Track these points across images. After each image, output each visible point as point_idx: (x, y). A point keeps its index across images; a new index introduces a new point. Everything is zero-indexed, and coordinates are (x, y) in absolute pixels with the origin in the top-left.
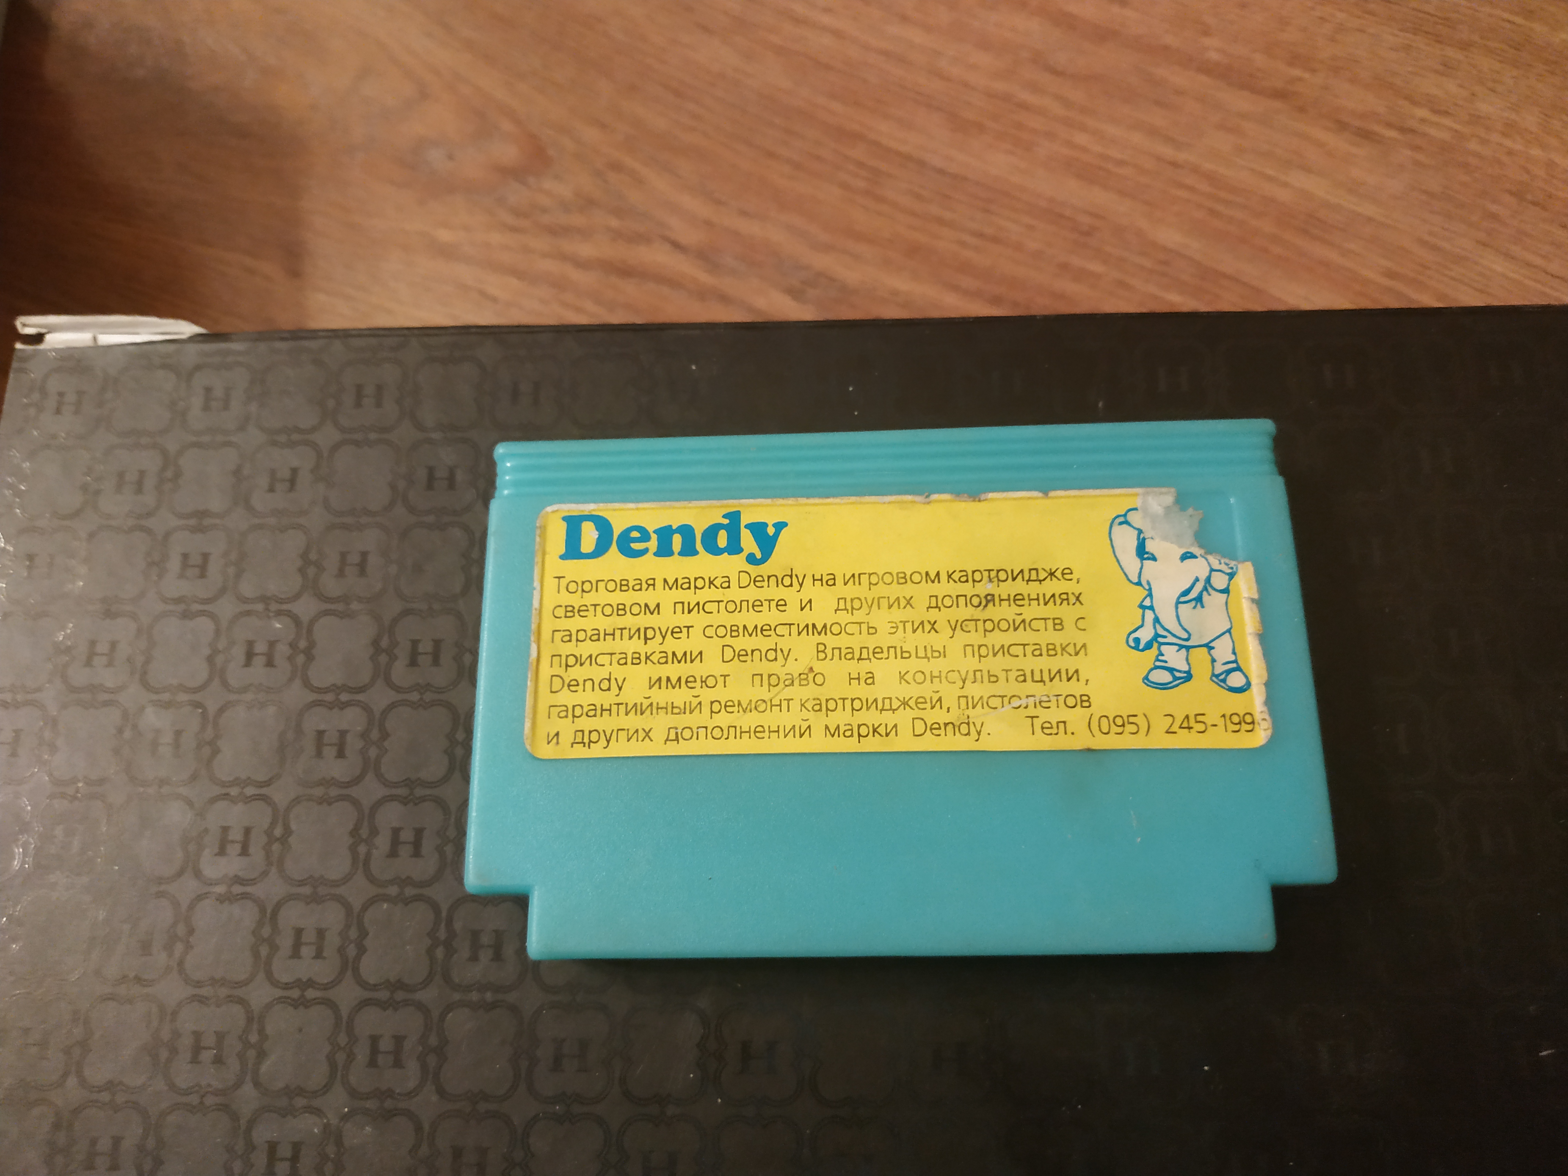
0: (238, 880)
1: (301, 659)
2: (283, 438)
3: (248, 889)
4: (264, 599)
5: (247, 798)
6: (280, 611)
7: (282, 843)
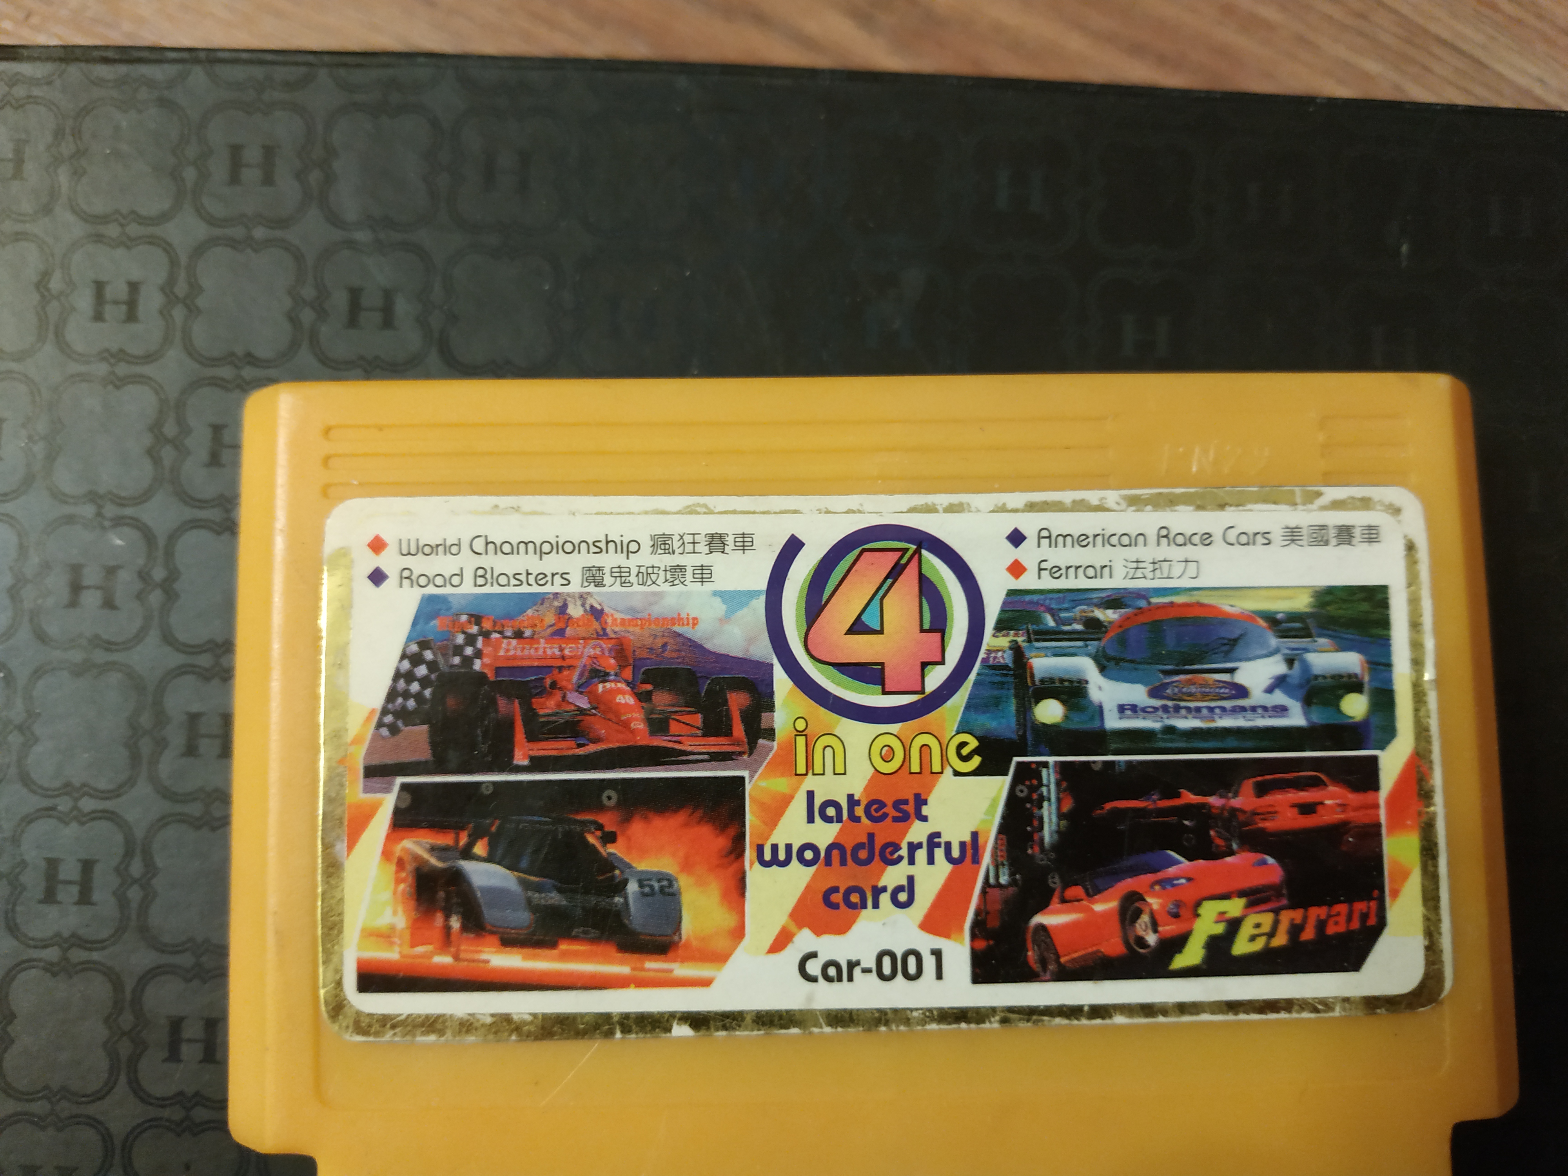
0: (78, 941)
1: (156, 598)
2: (112, 231)
3: (95, 956)
4: (93, 497)
5: (84, 815)
6: (123, 517)
7: (142, 887)
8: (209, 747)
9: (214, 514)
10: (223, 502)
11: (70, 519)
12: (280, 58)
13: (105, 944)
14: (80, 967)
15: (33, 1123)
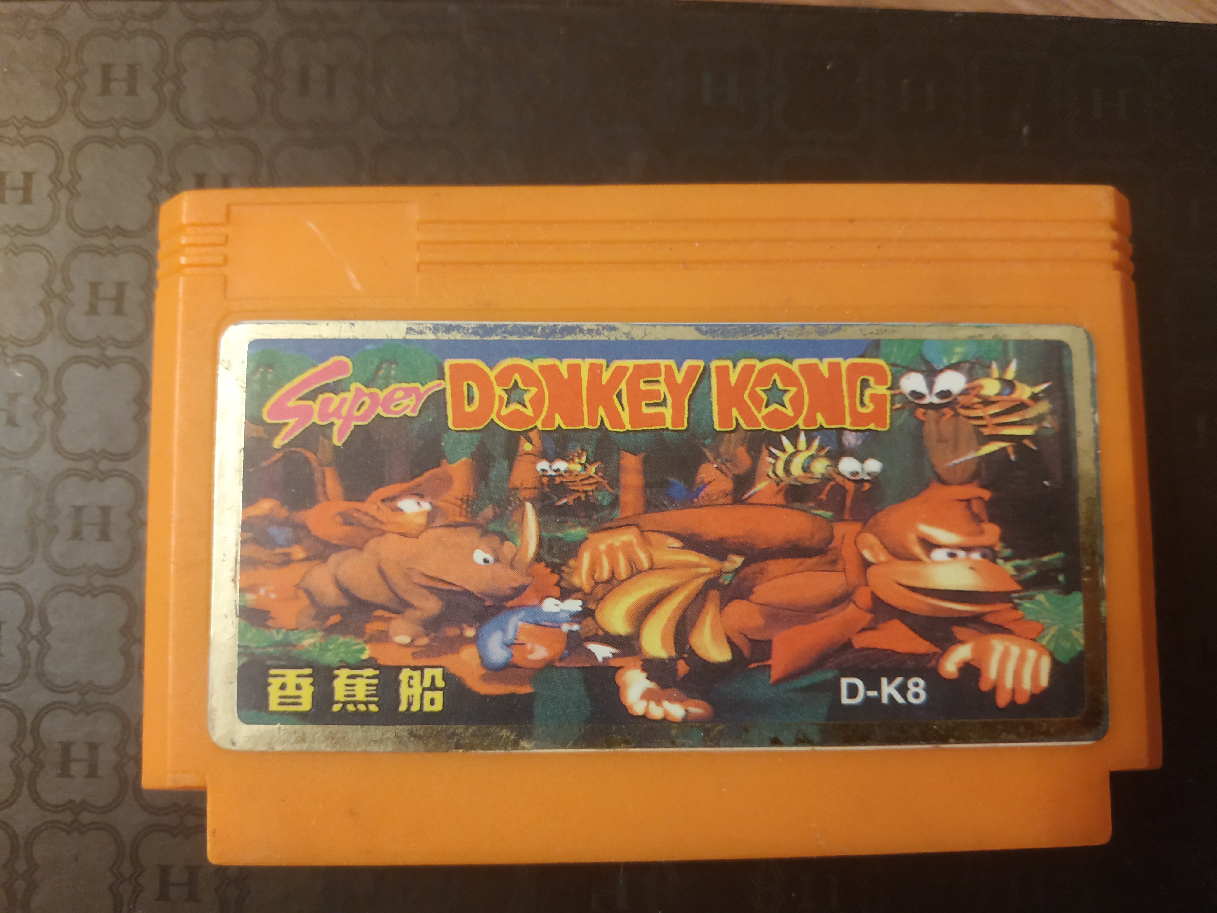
1: (48, 417)
2: (10, 132)
3: (3, 696)
6: (22, 355)
7: (39, 642)
8: (90, 532)
9: (93, 352)
10: (99, 342)
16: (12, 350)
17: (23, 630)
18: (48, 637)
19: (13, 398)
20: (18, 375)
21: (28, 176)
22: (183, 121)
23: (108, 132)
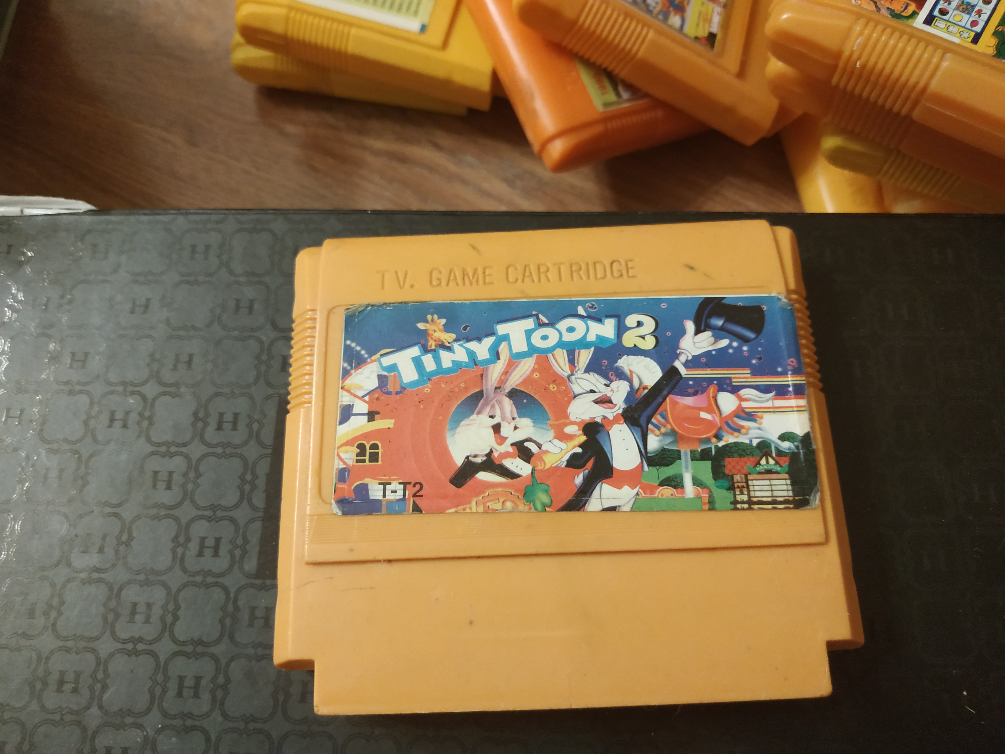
0: (96, 569)
1: (145, 423)
2: (141, 279)
3: (102, 576)
4: (123, 383)
5: (105, 514)
6: (134, 391)
7: (126, 545)
8: (161, 486)
9: (172, 390)
10: (177, 385)
11: (112, 392)
12: (215, 212)
13: (108, 570)
14: (96, 580)
15: (66, 651)
16: (130, 389)
17: (118, 539)
18: (131, 543)
19: (127, 413)
20: (132, 401)
21: (148, 300)
22: (231, 273)
23: (192, 279)
